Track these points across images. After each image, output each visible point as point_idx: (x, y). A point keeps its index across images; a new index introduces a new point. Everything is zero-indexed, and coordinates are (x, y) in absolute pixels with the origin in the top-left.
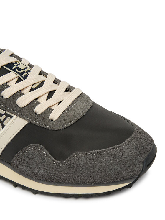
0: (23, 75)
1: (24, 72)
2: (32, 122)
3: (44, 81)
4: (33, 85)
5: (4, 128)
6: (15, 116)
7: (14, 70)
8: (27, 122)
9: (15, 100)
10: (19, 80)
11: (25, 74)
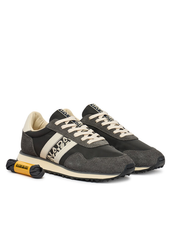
0: (79, 126)
1: (79, 125)
2: (79, 144)
3: (88, 131)
4: (83, 130)
5: (66, 146)
6: (72, 141)
7: (76, 123)
8: (77, 144)
9: (73, 134)
10: (77, 127)
11: (80, 126)
